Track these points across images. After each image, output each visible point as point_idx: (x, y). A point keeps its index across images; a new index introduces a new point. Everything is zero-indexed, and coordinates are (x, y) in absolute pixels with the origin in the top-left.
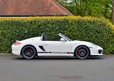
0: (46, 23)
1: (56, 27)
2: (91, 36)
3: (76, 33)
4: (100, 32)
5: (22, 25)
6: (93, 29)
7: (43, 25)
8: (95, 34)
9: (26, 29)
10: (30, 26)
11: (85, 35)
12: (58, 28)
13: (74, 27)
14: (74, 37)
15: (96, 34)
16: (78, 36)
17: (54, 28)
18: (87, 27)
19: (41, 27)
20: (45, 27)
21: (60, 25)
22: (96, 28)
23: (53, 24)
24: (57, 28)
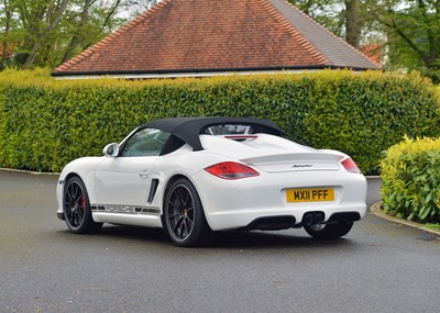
0: (254, 92)
1: (281, 101)
2: (379, 126)
3: (336, 116)
4: (402, 114)
5: (190, 99)
6: (382, 105)
7: (247, 97)
8: (389, 117)
9: (201, 110)
10: (212, 100)
11: (362, 122)
12: (287, 105)
13: (330, 101)
14: (331, 129)
15: (393, 117)
16: (342, 124)
17: (276, 105)
18: (365, 99)
19: (240, 104)
20: (253, 103)
21: (291, 97)
22: (390, 103)
23: (273, 93)
24: (283, 105)
